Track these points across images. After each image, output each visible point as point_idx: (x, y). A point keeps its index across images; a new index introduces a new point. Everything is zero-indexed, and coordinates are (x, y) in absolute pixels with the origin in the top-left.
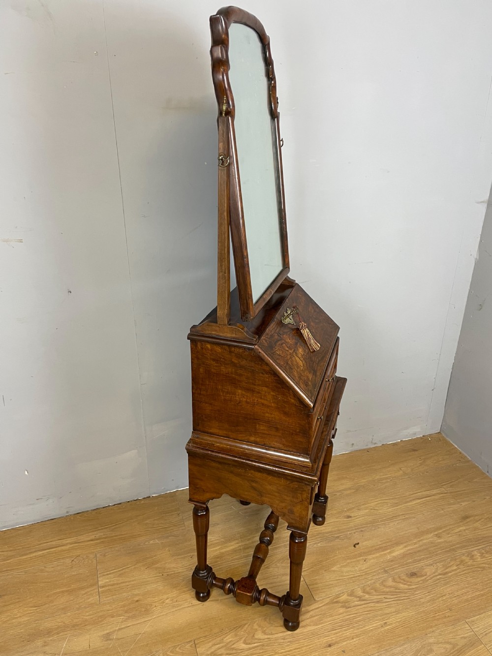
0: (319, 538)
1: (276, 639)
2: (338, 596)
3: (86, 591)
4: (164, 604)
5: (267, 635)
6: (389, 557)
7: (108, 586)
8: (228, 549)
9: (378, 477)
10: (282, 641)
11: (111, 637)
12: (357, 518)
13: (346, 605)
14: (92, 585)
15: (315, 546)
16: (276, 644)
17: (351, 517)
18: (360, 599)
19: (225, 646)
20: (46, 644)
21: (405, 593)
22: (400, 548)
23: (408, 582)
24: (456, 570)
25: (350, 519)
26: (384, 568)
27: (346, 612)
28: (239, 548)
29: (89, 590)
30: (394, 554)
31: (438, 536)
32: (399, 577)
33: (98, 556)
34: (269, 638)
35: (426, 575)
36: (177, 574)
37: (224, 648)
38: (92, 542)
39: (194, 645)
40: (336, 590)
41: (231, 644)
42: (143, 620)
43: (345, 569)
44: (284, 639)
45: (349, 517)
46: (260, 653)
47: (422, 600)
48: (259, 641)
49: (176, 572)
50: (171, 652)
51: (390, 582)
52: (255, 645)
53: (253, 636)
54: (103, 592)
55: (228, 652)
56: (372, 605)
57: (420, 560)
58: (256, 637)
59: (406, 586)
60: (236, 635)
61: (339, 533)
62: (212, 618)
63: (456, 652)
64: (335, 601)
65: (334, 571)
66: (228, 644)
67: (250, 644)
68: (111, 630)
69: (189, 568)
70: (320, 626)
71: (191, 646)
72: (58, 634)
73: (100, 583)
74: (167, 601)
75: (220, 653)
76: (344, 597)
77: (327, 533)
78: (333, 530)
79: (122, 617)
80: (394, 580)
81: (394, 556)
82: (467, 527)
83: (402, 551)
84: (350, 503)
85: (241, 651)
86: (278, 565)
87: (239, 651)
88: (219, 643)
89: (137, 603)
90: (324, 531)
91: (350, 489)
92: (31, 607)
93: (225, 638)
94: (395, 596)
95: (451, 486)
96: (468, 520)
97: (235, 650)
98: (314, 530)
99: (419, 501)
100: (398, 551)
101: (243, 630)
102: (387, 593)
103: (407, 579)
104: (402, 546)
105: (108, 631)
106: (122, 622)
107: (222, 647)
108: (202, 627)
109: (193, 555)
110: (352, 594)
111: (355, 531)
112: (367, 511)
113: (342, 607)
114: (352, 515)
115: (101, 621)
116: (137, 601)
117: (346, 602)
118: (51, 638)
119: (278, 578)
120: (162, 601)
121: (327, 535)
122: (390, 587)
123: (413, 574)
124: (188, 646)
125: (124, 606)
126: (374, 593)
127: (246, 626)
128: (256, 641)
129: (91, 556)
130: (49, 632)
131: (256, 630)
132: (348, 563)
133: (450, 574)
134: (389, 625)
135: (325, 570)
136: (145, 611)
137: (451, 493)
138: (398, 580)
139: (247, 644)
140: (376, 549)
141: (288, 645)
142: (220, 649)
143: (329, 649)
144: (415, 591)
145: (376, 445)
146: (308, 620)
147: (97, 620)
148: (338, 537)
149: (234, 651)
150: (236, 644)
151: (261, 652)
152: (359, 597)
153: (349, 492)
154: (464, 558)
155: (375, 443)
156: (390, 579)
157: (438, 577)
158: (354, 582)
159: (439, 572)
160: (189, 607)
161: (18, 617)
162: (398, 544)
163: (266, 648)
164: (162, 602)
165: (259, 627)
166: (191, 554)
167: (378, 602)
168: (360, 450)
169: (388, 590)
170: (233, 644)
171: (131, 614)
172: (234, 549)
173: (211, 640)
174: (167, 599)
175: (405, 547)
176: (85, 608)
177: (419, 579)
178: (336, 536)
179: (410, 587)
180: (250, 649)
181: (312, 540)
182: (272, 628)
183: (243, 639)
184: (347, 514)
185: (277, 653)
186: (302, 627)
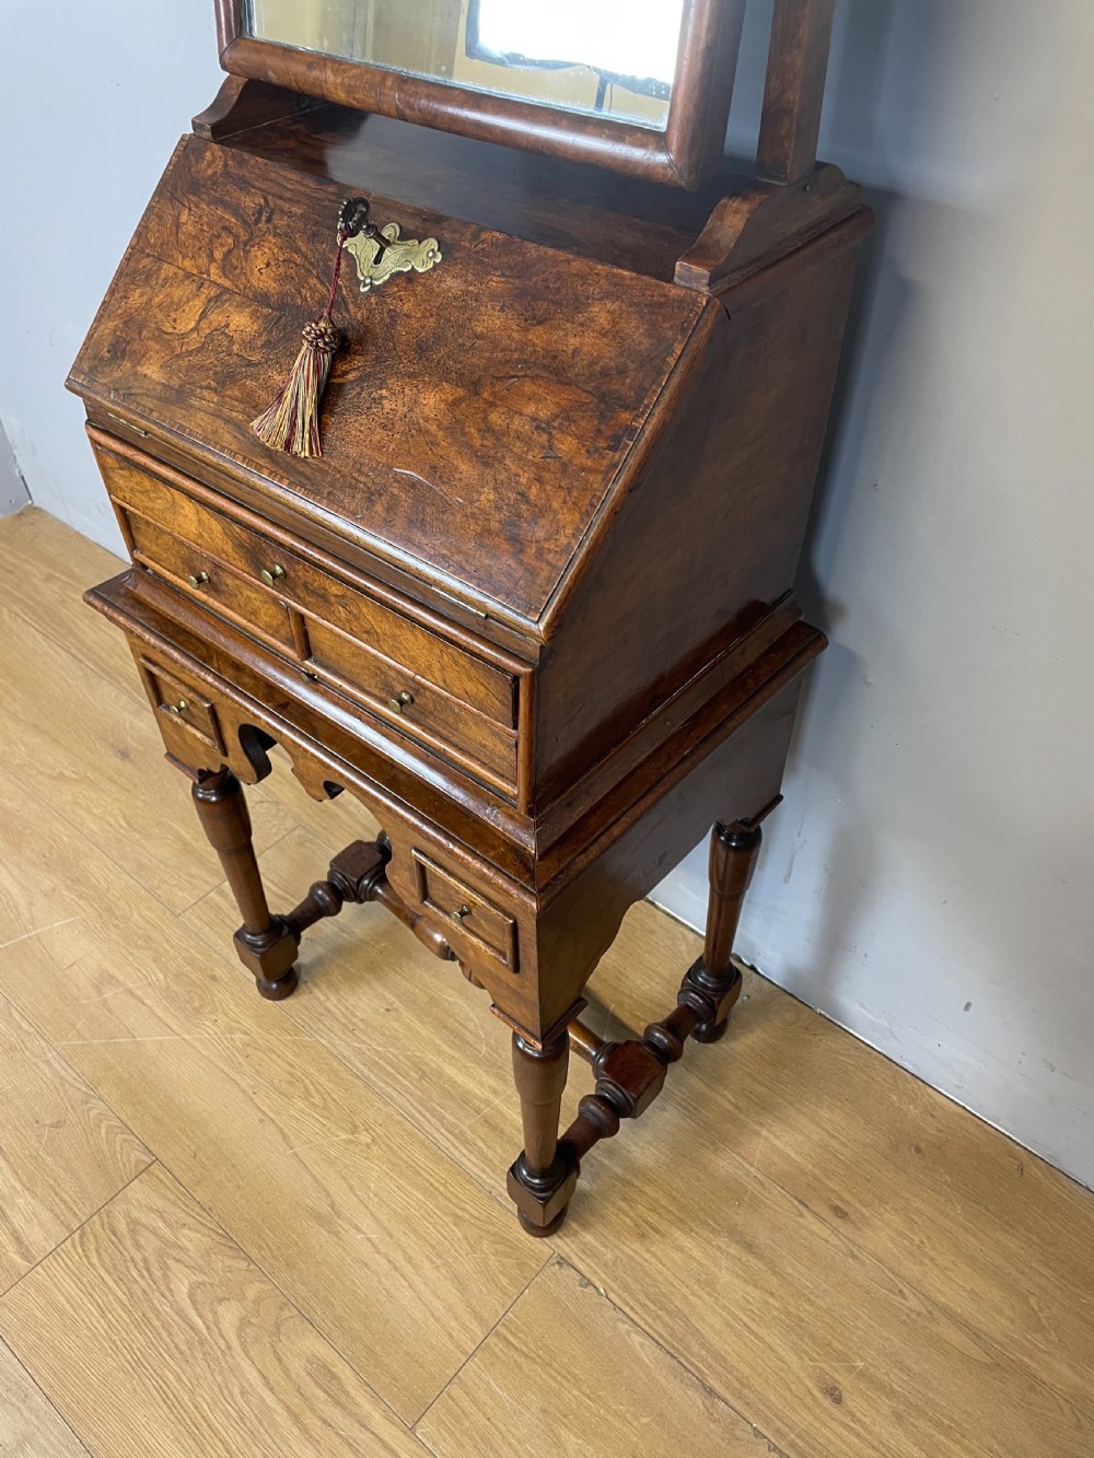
0: (666, 1325)
1: (235, 1369)
3: (199, 873)
4: (228, 1036)
5: (239, 1336)
8: (460, 1078)
10: (236, 1391)
11: (104, 988)
12: (846, 1426)
15: (624, 1327)
16: (219, 1379)
17: (838, 1400)
19: (168, 1243)
20: (50, 894)
25: (827, 1403)
28: (482, 1106)
29: (203, 876)
33: (294, 833)
34: (229, 1348)
36: (323, 1011)
37: (159, 1243)
39: (144, 1166)
41: (175, 1253)
42: (169, 1021)
44: (243, 1393)
45: (835, 1395)
46: (176, 1347)
48: (212, 1326)
49: (328, 1004)
50: (109, 1127)
52: (198, 1321)
53: (222, 1300)
54: (208, 902)
55: (153, 1260)
58: (221, 1309)
60: (207, 1253)
61: (728, 1386)
62: (233, 1165)
65: (559, 1443)
66: (175, 1246)
67: (194, 1303)
68: (121, 978)
69: (353, 1024)
71: (137, 1162)
72: (81, 897)
74: (238, 1037)
75: (143, 1242)
77: (707, 1347)
78: (732, 1359)
79: (161, 977)
84: (905, 1370)
85: (167, 1294)
86: (485, 1244)
87: (163, 1287)
88: (168, 1225)
89: (206, 981)
90: (704, 1330)
91: (976, 1335)
93: (190, 1229)
97: (165, 1276)
98: (686, 1292)
101: (228, 1262)
105: (117, 974)
106: (150, 985)
107: (161, 1238)
108: (200, 1155)
109: (396, 1010)
114: (852, 1401)
115: (137, 946)
116: (214, 978)
118: (66, 893)
119: (437, 1268)
120: (236, 1025)
121: (696, 1349)
124: (137, 1155)
125: (191, 962)
127: (243, 1264)
128: (210, 1316)
129: (289, 823)
130: (78, 880)
131: (242, 1298)
135: (545, 1411)
136: (195, 1009)
139: (191, 1295)
141: (227, 1415)
142: (154, 1233)
146: (333, 1436)
147: (136, 938)
148: (711, 1392)
149: (158, 1274)
150: (182, 1267)
151: (183, 1347)
153: (955, 1337)
160: (244, 1092)
161: (93, 813)
163: (199, 1355)
164: (231, 1028)
165: (254, 1302)
166: (397, 1004)
170: (178, 1261)
171: (175, 988)
172: (469, 1093)
173: (171, 1197)
174: (245, 1033)
176: (159, 899)
178: (713, 1382)
180: (180, 1313)
181: (643, 1306)
182: (266, 1339)
183: (202, 1278)
184: (844, 1382)
185: (192, 1393)
186: (305, 1430)
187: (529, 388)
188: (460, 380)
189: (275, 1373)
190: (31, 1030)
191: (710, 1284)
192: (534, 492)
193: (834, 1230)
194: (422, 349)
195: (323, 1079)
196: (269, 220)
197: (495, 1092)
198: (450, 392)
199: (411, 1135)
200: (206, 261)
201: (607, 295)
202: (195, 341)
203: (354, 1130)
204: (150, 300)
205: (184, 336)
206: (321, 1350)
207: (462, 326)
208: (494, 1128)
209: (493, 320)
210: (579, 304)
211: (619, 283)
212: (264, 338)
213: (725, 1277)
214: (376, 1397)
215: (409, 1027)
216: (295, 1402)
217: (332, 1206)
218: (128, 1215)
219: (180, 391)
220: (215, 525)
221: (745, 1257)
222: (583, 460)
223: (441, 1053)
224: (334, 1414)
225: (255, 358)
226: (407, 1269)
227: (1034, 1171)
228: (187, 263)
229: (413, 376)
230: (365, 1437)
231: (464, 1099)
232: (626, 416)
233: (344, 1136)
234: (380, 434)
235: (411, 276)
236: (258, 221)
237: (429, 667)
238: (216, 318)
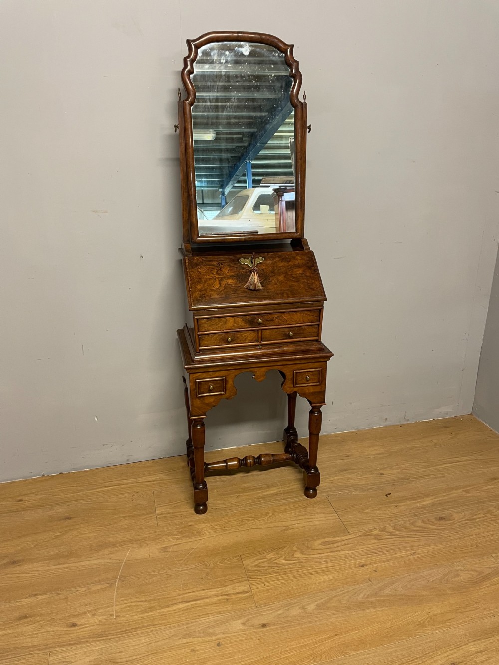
0: (353, 488)
1: (313, 558)
2: (371, 531)
3: (145, 517)
4: (213, 529)
5: (305, 555)
6: (419, 505)
7: (165, 514)
8: (269, 493)
9: (409, 446)
10: (319, 560)
11: (168, 550)
12: (389, 476)
13: (377, 537)
14: (151, 513)
15: (350, 494)
16: (313, 562)
17: (383, 474)
18: (391, 534)
19: (268, 561)
20: (111, 553)
21: (434, 532)
22: (430, 499)
23: (436, 524)
24: (483, 517)
25: (383, 476)
26: (414, 513)
27: (377, 543)
28: (280, 493)
29: (147, 516)
30: (424, 503)
31: (467, 492)
32: (428, 520)
33: (155, 492)
34: (306, 558)
35: (454, 520)
38: (150, 483)
39: (240, 559)
40: (370, 527)
42: (195, 539)
43: (377, 512)
44: (320, 559)
46: (298, 568)
47: (451, 538)
48: (298, 559)
50: (220, 562)
51: (419, 523)
52: (295, 561)
53: (293, 555)
54: (160, 518)
56: (403, 539)
57: (449, 508)
58: (295, 556)
59: (435, 527)
60: (277, 554)
61: (372, 486)
62: (256, 541)
63: (482, 578)
64: (367, 534)
65: (367, 513)
67: (289, 560)
68: (167, 545)
70: (354, 551)
71: (237, 560)
72: (122, 546)
73: (157, 512)
74: (216, 527)
75: (263, 565)
76: (376, 532)
77: (361, 485)
78: (366, 483)
79: (177, 536)
80: (423, 522)
81: (423, 505)
82: (495, 486)
83: (432, 501)
84: (383, 464)
85: (283, 565)
87: (280, 565)
88: (263, 559)
89: (190, 527)
90: (358, 484)
91: (383, 454)
92: (99, 526)
93: (268, 555)
94: (424, 534)
95: (480, 455)
96: (496, 481)
99: (449, 465)
100: (428, 501)
101: (283, 550)
102: (417, 531)
103: (435, 522)
104: (432, 498)
105: (164, 546)
106: (177, 540)
107: (265, 561)
108: (247, 546)
110: (383, 530)
111: (387, 485)
112: (399, 470)
113: (375, 539)
114: (385, 473)
115: (159, 538)
116: (190, 526)
117: (377, 535)
118: (116, 549)
119: (315, 515)
120: (212, 526)
122: (420, 527)
123: (441, 519)
124: (235, 559)
125: (179, 528)
126: (404, 530)
127: (287, 548)
128: (296, 559)
129: (150, 493)
130: (114, 545)
131: (296, 551)
132: (381, 508)
133: (477, 520)
134: (418, 554)
135: (359, 512)
136: (196, 533)
137: (481, 460)
138: (427, 522)
139: (287, 560)
140: (406, 499)
141: (324, 564)
142: (263, 562)
143: (362, 568)
144: (443, 531)
145: (408, 422)
146: (342, 546)
147: (155, 538)
148: (371, 489)
149: (276, 565)
150: (277, 560)
151: (301, 566)
152: (390, 533)
153: (381, 456)
154: (491, 509)
155: (408, 420)
156: (420, 521)
157: (466, 522)
158: (385, 521)
159: (466, 518)
160: (235, 532)
161: (88, 533)
162: (427, 496)
163: (305, 564)
165: (298, 549)
166: (237, 495)
167: (408, 537)
168: (393, 425)
169: (417, 529)
170: (275, 560)
171: (185, 535)
173: (255, 556)
174: (216, 525)
175: (435, 498)
176: (145, 528)
177: (448, 522)
178: (369, 487)
179: (439, 528)
182: (309, 550)
183: (284, 557)
184: (381, 472)
185: (314, 568)
186: (337, 551)
187: (296, 270)
188: (283, 274)
189: (320, 551)
190: (165, 571)
191: (349, 479)
192: (309, 282)
193: (351, 459)
194: (273, 272)
195: (246, 516)
196: (222, 264)
197: (278, 489)
198: (283, 276)
199: (277, 506)
200: (212, 275)
201: (297, 256)
202: (222, 288)
203: (267, 516)
204: (204, 285)
205: (218, 289)
206: (320, 541)
207: (276, 267)
208: (288, 493)
209: (281, 264)
210: (294, 258)
211: (297, 253)
212: (238, 282)
213: (350, 476)
214: (338, 537)
215: (245, 496)
216: (329, 550)
217: (285, 527)
218: (252, 566)
219: (226, 297)
220: (239, 320)
221: (347, 472)
222: (312, 275)
223: (260, 493)
224: (336, 545)
225: (240, 285)
226: (312, 520)
227: (357, 432)
228: (207, 277)
229: (274, 276)
230: (345, 542)
231: (276, 494)
232: (313, 268)
233: (267, 518)
234: (276, 286)
235: (261, 263)
236: (219, 265)
237: (300, 320)
238: (224, 283)
